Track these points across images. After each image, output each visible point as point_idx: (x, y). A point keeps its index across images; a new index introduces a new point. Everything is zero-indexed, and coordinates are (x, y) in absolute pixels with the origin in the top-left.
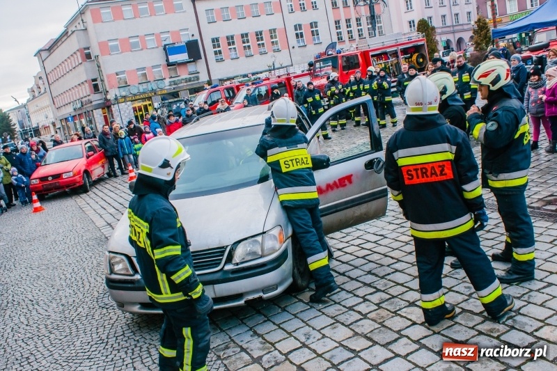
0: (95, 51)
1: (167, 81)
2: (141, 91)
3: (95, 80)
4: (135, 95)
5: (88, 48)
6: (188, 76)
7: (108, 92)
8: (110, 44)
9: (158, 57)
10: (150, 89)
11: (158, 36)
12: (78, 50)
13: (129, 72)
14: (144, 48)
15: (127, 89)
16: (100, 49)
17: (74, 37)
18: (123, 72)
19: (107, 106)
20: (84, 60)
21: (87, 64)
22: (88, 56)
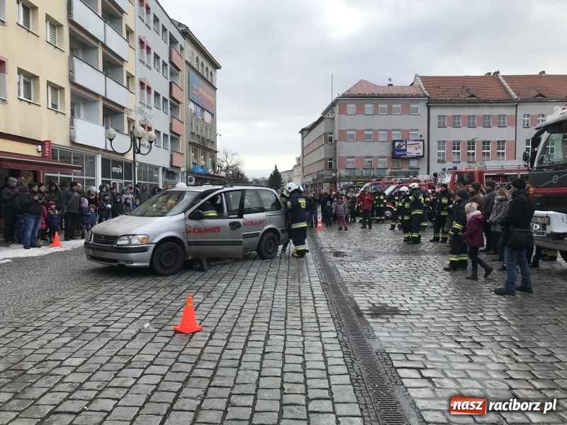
0: (336, 137)
1: (389, 171)
2: (364, 174)
3: (330, 159)
4: (358, 177)
5: (331, 134)
6: (408, 170)
7: (337, 171)
8: (348, 133)
9: (385, 150)
10: (372, 174)
11: (389, 132)
12: (324, 134)
13: (357, 158)
14: (376, 140)
15: (352, 171)
16: (339, 136)
17: (323, 123)
18: (353, 157)
19: (334, 182)
20: (326, 142)
21: (328, 146)
22: (331, 139)
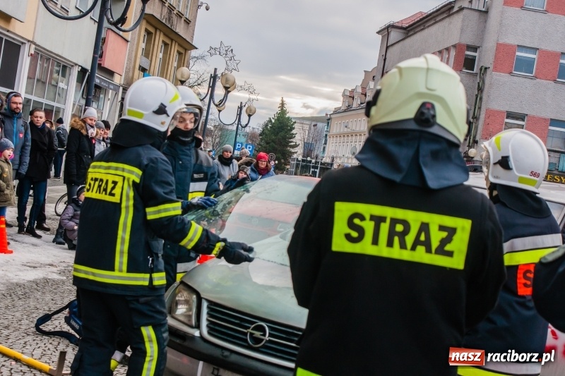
0: (486, 58)
5: (475, 49)
7: (476, 142)
8: (518, 54)
12: (454, 46)
13: (532, 120)
16: (496, 57)
18: (521, 116)
22: (469, 63)
